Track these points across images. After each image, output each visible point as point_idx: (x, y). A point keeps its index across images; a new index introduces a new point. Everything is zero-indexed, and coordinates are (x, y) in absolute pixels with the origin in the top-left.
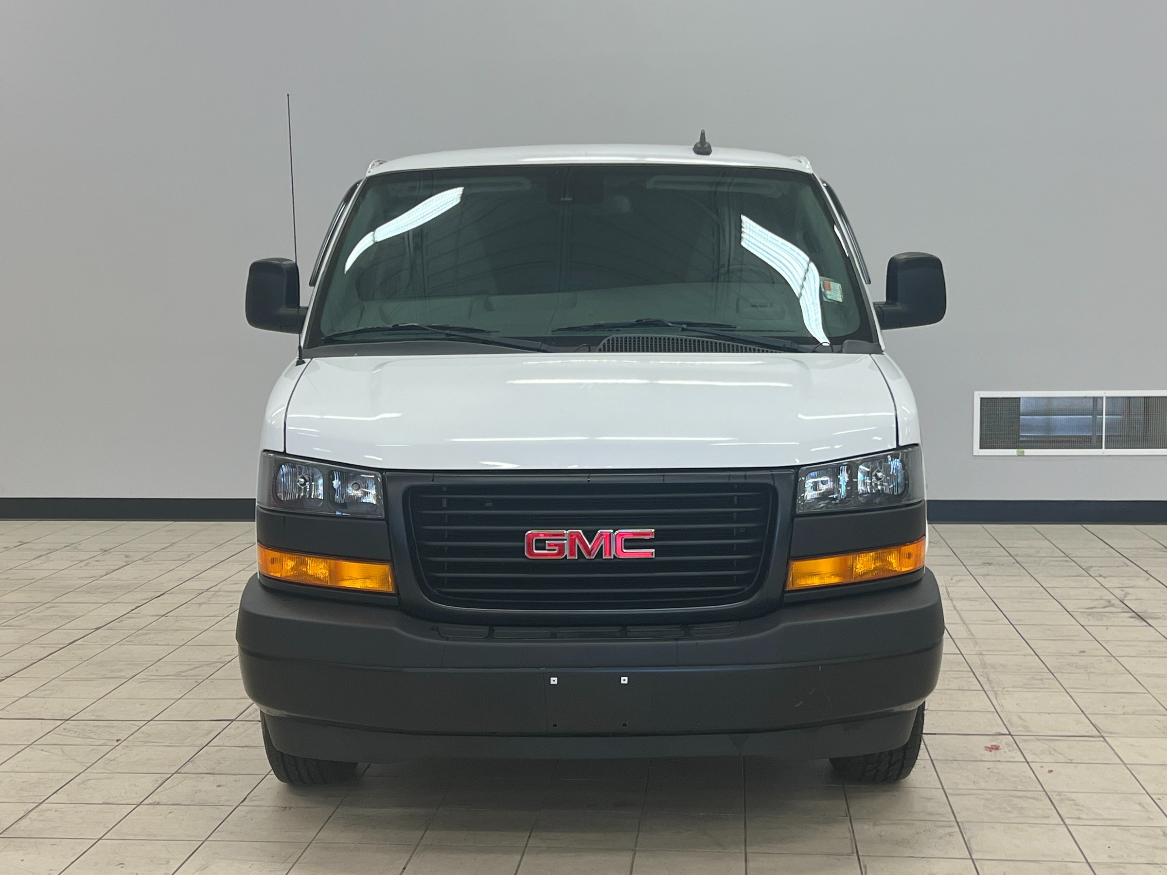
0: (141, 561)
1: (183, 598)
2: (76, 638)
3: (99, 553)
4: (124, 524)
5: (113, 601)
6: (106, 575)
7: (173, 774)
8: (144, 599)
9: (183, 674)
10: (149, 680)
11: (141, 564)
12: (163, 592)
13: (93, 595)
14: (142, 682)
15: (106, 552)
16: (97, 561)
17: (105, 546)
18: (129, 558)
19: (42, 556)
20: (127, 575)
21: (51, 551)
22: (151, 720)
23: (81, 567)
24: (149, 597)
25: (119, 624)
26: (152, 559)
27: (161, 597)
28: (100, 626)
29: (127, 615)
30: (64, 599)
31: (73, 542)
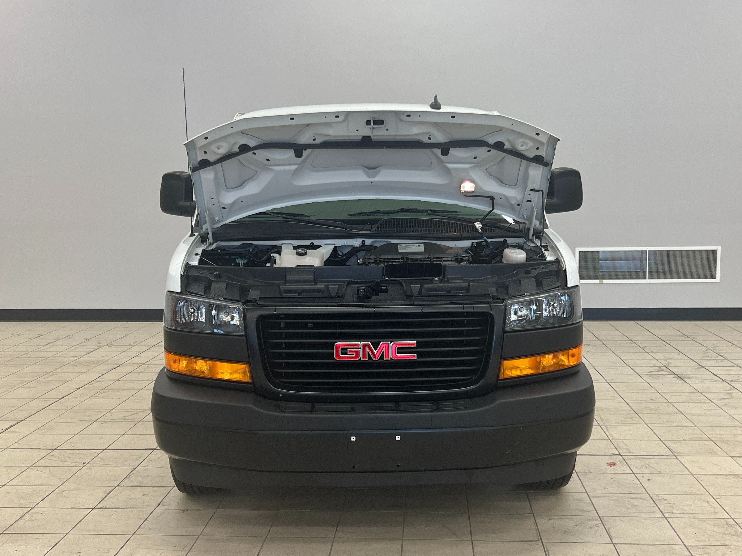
0: (107, 346)
1: (130, 369)
2: (66, 395)
3: (83, 341)
4: (99, 324)
5: (89, 371)
6: (87, 354)
7: (116, 487)
8: (107, 370)
9: (127, 418)
10: (106, 422)
11: (107, 348)
12: (118, 365)
13: (78, 367)
14: (102, 423)
15: (88, 341)
16: (82, 346)
17: (86, 337)
18: (101, 344)
19: (51, 343)
20: (98, 355)
21: (56, 340)
22: (105, 449)
23: (72, 350)
24: (110, 368)
25: (91, 386)
26: (113, 345)
27: (117, 368)
28: (80, 387)
29: (97, 380)
30: (60, 370)
31: (69, 335)
